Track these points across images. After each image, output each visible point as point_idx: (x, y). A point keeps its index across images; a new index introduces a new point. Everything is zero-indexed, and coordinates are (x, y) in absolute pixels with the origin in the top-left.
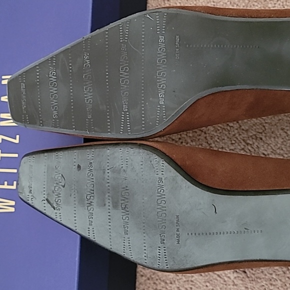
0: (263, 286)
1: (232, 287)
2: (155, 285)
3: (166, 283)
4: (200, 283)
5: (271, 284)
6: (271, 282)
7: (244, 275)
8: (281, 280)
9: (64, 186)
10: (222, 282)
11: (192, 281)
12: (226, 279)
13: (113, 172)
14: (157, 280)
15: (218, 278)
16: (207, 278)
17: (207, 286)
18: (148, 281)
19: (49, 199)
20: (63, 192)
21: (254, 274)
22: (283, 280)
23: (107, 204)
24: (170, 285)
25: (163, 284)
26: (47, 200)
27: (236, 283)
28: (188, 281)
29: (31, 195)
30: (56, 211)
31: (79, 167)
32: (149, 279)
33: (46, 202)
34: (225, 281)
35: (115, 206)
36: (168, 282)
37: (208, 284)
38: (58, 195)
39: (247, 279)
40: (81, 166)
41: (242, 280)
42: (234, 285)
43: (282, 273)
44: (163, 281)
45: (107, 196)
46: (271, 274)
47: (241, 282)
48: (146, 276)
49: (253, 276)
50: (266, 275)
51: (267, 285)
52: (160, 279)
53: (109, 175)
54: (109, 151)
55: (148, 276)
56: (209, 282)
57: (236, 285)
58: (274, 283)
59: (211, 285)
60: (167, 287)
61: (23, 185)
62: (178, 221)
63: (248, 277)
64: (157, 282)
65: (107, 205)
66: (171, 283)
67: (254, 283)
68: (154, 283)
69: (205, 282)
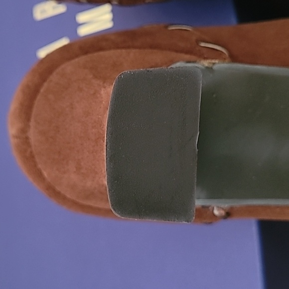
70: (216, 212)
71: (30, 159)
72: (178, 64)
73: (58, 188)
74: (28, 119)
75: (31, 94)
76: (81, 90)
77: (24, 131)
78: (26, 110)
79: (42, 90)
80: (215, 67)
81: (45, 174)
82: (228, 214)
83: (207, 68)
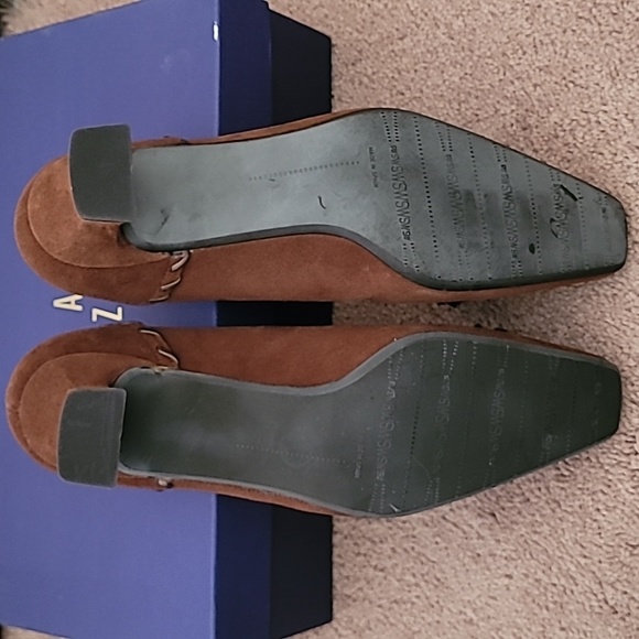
0: (522, 535)
1: (475, 541)
2: (356, 547)
3: (373, 542)
4: (426, 538)
5: (535, 532)
6: (534, 529)
7: (491, 519)
8: (548, 524)
9: (552, 220)
10: (461, 534)
11: (414, 537)
12: (466, 528)
13: (477, 245)
14: (359, 538)
15: (454, 529)
16: (436, 529)
17: (437, 543)
18: (346, 541)
19: (572, 200)
20: (553, 212)
21: (506, 517)
22: (552, 523)
23: (482, 197)
24: (380, 545)
25: (369, 544)
26: (575, 199)
27: (482, 534)
28: (407, 536)
29: (603, 206)
30: (560, 183)
31: (532, 249)
32: (346, 538)
33: (577, 197)
34: (464, 532)
35: (469, 194)
36: (377, 539)
37: (438, 539)
38: (559, 207)
39: (497, 526)
40: (528, 251)
41: (490, 529)
42: (480, 537)
43: (549, 511)
44: (369, 539)
45: (484, 208)
46: (533, 515)
47: (488, 532)
48: (342, 533)
49: (505, 520)
50: (524, 517)
51: (527, 533)
52: (364, 537)
53: (485, 241)
54: (489, 275)
55: (346, 532)
56: (439, 536)
57: (482, 538)
58: (538, 530)
59: (443, 540)
60: (376, 549)
61: (617, 221)
62: (375, 180)
63: (498, 523)
64: (359, 542)
65: (482, 195)
66: (381, 542)
67: (508, 531)
68: (356, 544)
69: (434, 536)
70: (161, 483)
71: (18, 428)
72: (135, 369)
73: (38, 454)
74: (19, 399)
75: (24, 379)
76: (57, 385)
77: (15, 407)
78: (19, 392)
79: (31, 379)
80: (163, 373)
81: (29, 441)
82: (170, 485)
83: (157, 373)
